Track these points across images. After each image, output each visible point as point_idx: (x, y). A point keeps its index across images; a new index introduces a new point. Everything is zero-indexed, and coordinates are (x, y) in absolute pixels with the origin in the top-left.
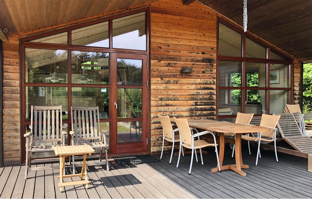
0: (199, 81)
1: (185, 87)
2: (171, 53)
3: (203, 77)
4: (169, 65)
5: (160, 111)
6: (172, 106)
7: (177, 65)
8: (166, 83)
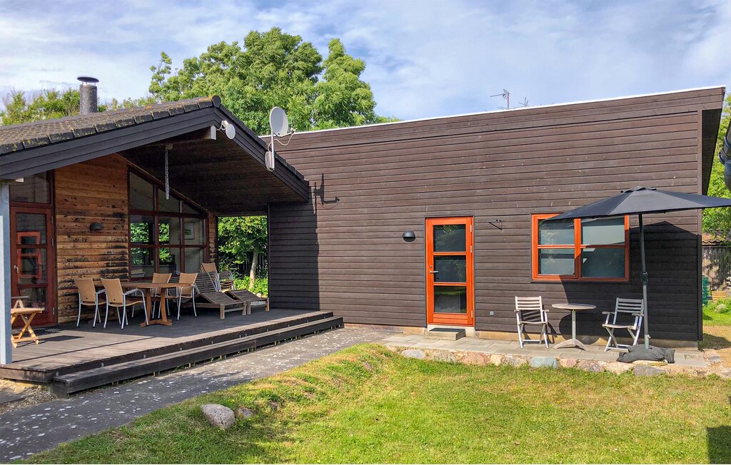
0: (110, 238)
1: (95, 246)
2: (79, 207)
3: (113, 234)
4: (76, 220)
5: (68, 275)
6: (81, 267)
7: (85, 221)
8: (74, 242)
